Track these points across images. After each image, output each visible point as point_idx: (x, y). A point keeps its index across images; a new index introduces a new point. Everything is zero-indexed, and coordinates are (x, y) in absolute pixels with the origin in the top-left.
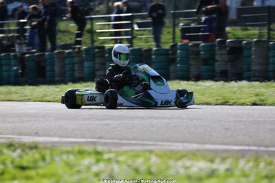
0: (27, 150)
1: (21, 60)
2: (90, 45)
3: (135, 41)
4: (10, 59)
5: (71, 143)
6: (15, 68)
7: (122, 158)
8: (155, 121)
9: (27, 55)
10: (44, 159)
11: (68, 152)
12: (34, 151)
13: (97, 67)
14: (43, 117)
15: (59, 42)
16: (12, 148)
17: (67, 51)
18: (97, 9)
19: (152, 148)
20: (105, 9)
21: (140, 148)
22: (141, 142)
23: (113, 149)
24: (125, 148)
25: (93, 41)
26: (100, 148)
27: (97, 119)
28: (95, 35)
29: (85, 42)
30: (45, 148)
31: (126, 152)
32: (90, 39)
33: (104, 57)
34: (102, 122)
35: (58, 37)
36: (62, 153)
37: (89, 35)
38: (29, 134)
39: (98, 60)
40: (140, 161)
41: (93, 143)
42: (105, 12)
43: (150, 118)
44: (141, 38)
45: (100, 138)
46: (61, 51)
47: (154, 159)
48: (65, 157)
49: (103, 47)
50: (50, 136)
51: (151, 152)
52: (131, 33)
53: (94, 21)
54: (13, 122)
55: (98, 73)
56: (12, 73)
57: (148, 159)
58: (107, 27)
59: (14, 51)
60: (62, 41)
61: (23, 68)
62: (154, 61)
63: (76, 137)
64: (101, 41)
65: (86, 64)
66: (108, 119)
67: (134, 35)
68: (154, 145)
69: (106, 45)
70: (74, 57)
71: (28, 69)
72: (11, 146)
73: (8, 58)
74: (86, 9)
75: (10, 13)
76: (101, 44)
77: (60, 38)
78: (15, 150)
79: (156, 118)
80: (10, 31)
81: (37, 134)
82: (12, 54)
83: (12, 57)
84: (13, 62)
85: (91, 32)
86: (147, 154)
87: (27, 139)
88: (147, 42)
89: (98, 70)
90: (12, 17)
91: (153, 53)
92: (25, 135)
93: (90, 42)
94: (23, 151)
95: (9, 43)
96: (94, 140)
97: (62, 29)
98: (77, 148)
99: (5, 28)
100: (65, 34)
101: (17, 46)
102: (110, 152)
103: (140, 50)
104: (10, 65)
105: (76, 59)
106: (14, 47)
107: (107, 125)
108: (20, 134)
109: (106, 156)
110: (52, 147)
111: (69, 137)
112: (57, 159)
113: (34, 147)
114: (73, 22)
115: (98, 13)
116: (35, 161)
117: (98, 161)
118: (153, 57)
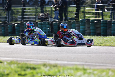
0: (52, 68)
1: (51, 25)
2: (83, 18)
3: (104, 17)
4: (46, 24)
5: (73, 64)
6: (48, 28)
7: (96, 72)
8: (112, 55)
9: (54, 23)
10: (59, 72)
11: (71, 69)
12: (55, 68)
13: (86, 28)
14: (60, 52)
15: (69, 17)
16: (45, 66)
17: (72, 21)
18: (87, 2)
19: (110, 67)
20: (90, 2)
21: (104, 67)
22: (105, 65)
23: (92, 68)
24: (98, 67)
25: (84, 17)
26: (86, 67)
27: (85, 53)
28: (85, 14)
29: (81, 17)
30: (61, 66)
31: (98, 69)
32: (83, 15)
33: (90, 24)
34: (87, 55)
35: (68, 14)
36: (68, 69)
37: (83, 14)
38: (53, 60)
39: (86, 26)
40: (104, 74)
41: (83, 65)
42: (90, 3)
43: (110, 53)
44: (107, 16)
45: (86, 62)
46: (70, 21)
47: (111, 73)
48: (69, 71)
49: (89, 20)
50: (63, 61)
51: (110, 69)
52: (102, 13)
53: (85, 7)
54: (46, 54)
55: (86, 31)
56: (47, 31)
57: (108, 73)
58: (91, 10)
59: (48, 21)
60: (70, 16)
61: (52, 28)
62: (112, 26)
63: (75, 61)
64: (88, 17)
65: (81, 27)
66: (90, 53)
67: (104, 14)
68: (111, 66)
69: (90, 19)
70: (75, 24)
71: (54, 29)
72: (45, 65)
73: (45, 24)
74: (82, 2)
75: (46, 3)
76: (88, 18)
77: (69, 15)
78: (46, 67)
79: (112, 53)
80: (46, 11)
81: (57, 60)
82: (47, 22)
83: (47, 23)
84: (47, 26)
85: (84, 12)
86: (108, 71)
87: (53, 62)
88: (109, 18)
89: (87, 30)
90: (48, 5)
91: (112, 22)
92: (51, 60)
93: (83, 17)
94: (50, 67)
95: (46, 17)
96: (83, 63)
97: (70, 11)
98: (75, 67)
99: (44, 10)
100: (72, 13)
101: (49, 18)
102: (90, 69)
103: (106, 21)
104: (46, 27)
105: (76, 25)
106: (48, 19)
107: (90, 56)
108: (49, 60)
109: (88, 71)
110: (64, 66)
111: (72, 61)
112: (66, 72)
113: (55, 66)
114: (75, 8)
115: (87, 3)
116: (56, 73)
117: (84, 73)
118: (112, 24)
